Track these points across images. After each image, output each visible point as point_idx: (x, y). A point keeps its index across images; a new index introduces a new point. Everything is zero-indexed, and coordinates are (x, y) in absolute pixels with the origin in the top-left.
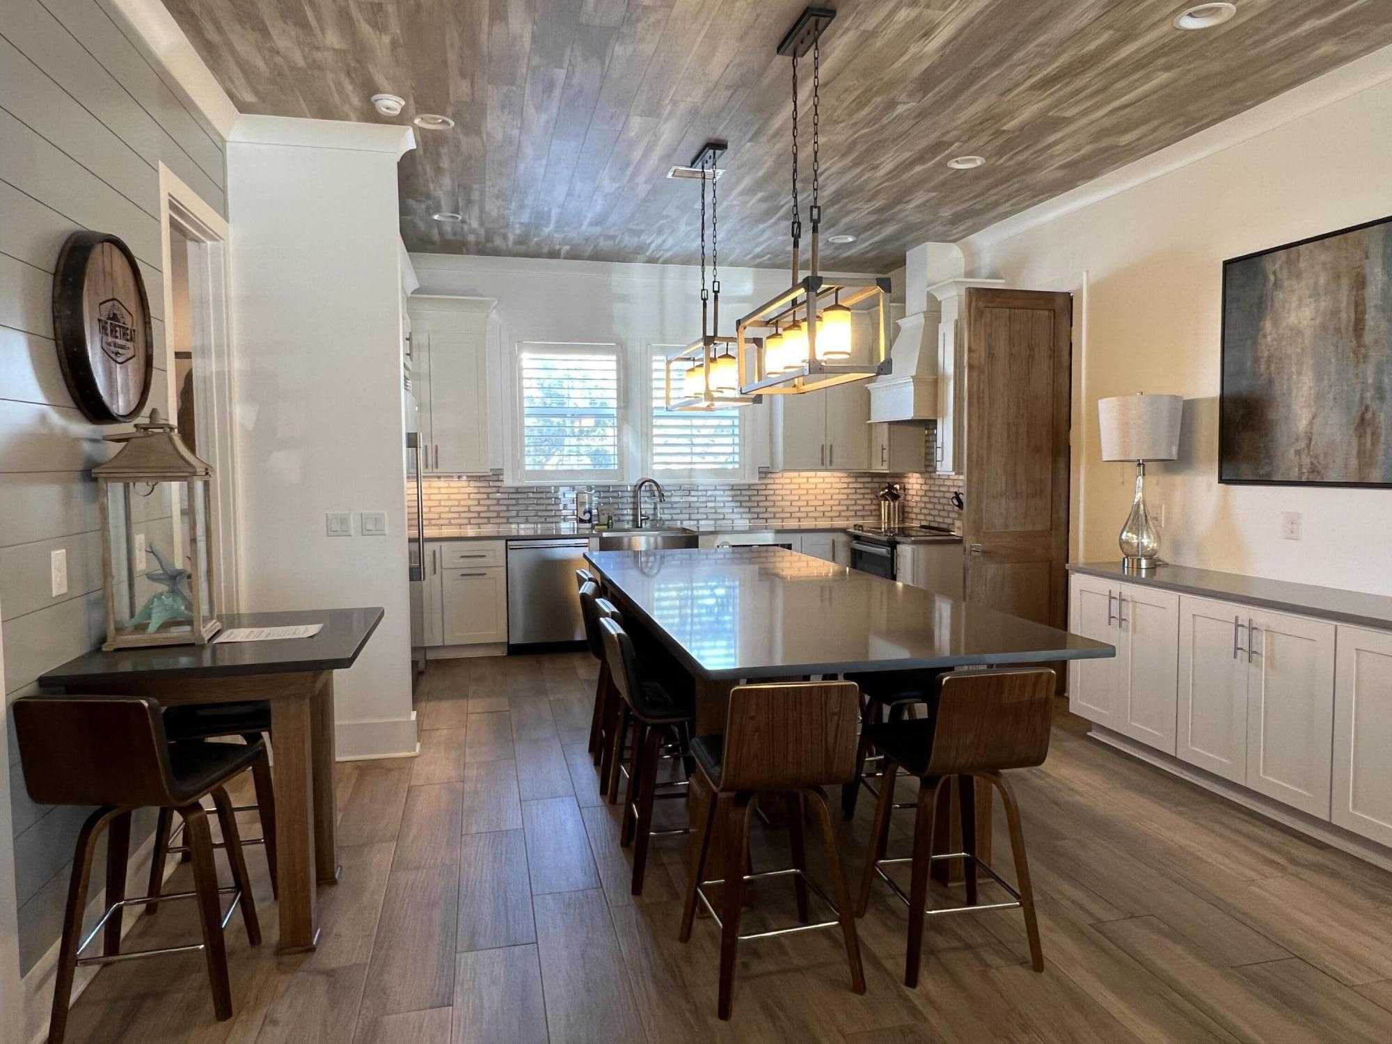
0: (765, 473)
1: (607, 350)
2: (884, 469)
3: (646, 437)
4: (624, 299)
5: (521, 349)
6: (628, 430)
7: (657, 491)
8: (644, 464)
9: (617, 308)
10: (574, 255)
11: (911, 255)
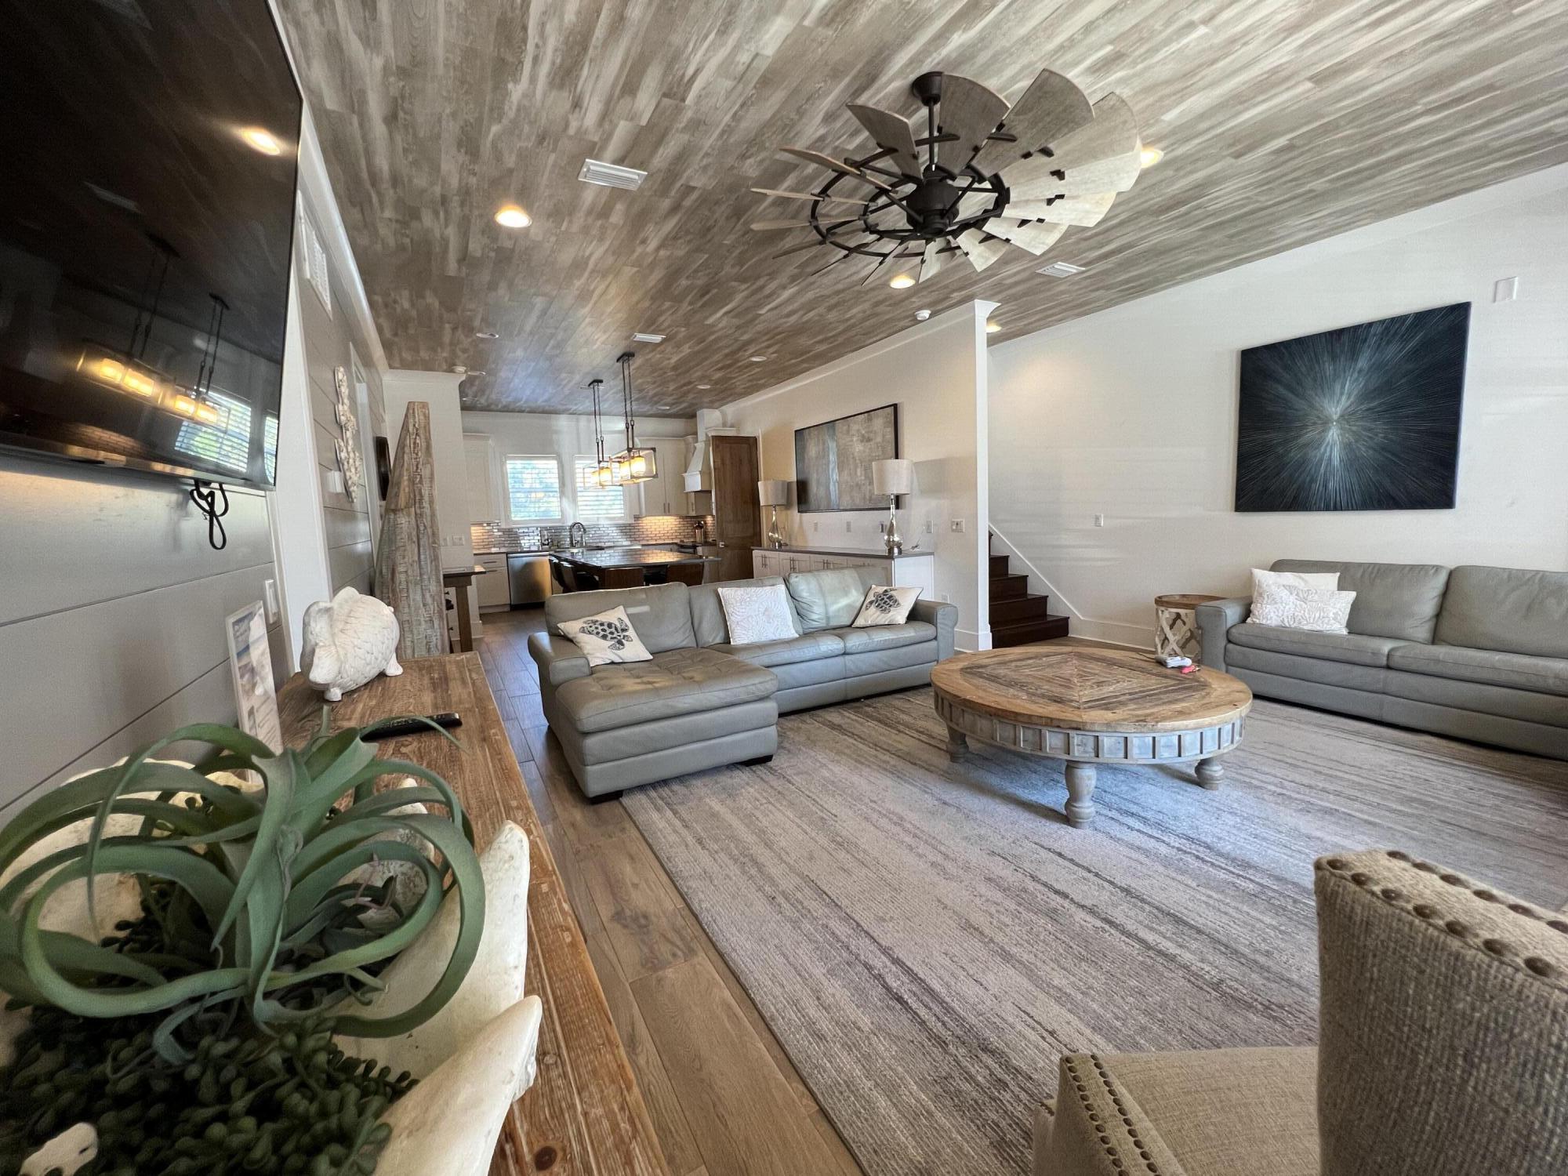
0: (637, 518)
1: (553, 458)
2: (693, 514)
3: (574, 501)
4: (556, 432)
5: (507, 458)
6: (564, 500)
7: (583, 529)
8: (574, 516)
9: (555, 437)
10: (532, 411)
11: (698, 413)
